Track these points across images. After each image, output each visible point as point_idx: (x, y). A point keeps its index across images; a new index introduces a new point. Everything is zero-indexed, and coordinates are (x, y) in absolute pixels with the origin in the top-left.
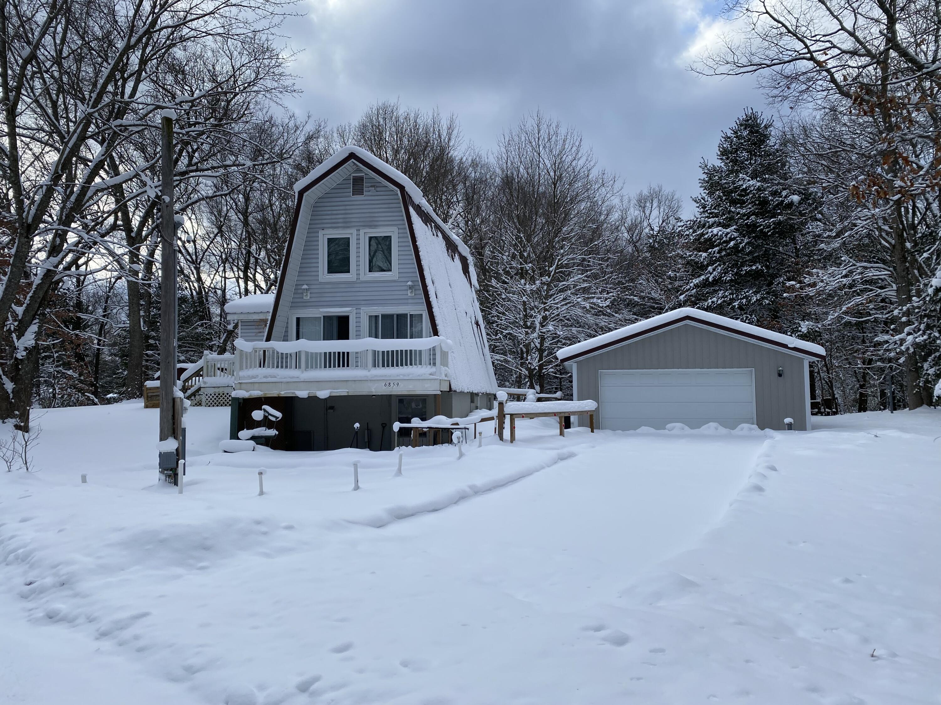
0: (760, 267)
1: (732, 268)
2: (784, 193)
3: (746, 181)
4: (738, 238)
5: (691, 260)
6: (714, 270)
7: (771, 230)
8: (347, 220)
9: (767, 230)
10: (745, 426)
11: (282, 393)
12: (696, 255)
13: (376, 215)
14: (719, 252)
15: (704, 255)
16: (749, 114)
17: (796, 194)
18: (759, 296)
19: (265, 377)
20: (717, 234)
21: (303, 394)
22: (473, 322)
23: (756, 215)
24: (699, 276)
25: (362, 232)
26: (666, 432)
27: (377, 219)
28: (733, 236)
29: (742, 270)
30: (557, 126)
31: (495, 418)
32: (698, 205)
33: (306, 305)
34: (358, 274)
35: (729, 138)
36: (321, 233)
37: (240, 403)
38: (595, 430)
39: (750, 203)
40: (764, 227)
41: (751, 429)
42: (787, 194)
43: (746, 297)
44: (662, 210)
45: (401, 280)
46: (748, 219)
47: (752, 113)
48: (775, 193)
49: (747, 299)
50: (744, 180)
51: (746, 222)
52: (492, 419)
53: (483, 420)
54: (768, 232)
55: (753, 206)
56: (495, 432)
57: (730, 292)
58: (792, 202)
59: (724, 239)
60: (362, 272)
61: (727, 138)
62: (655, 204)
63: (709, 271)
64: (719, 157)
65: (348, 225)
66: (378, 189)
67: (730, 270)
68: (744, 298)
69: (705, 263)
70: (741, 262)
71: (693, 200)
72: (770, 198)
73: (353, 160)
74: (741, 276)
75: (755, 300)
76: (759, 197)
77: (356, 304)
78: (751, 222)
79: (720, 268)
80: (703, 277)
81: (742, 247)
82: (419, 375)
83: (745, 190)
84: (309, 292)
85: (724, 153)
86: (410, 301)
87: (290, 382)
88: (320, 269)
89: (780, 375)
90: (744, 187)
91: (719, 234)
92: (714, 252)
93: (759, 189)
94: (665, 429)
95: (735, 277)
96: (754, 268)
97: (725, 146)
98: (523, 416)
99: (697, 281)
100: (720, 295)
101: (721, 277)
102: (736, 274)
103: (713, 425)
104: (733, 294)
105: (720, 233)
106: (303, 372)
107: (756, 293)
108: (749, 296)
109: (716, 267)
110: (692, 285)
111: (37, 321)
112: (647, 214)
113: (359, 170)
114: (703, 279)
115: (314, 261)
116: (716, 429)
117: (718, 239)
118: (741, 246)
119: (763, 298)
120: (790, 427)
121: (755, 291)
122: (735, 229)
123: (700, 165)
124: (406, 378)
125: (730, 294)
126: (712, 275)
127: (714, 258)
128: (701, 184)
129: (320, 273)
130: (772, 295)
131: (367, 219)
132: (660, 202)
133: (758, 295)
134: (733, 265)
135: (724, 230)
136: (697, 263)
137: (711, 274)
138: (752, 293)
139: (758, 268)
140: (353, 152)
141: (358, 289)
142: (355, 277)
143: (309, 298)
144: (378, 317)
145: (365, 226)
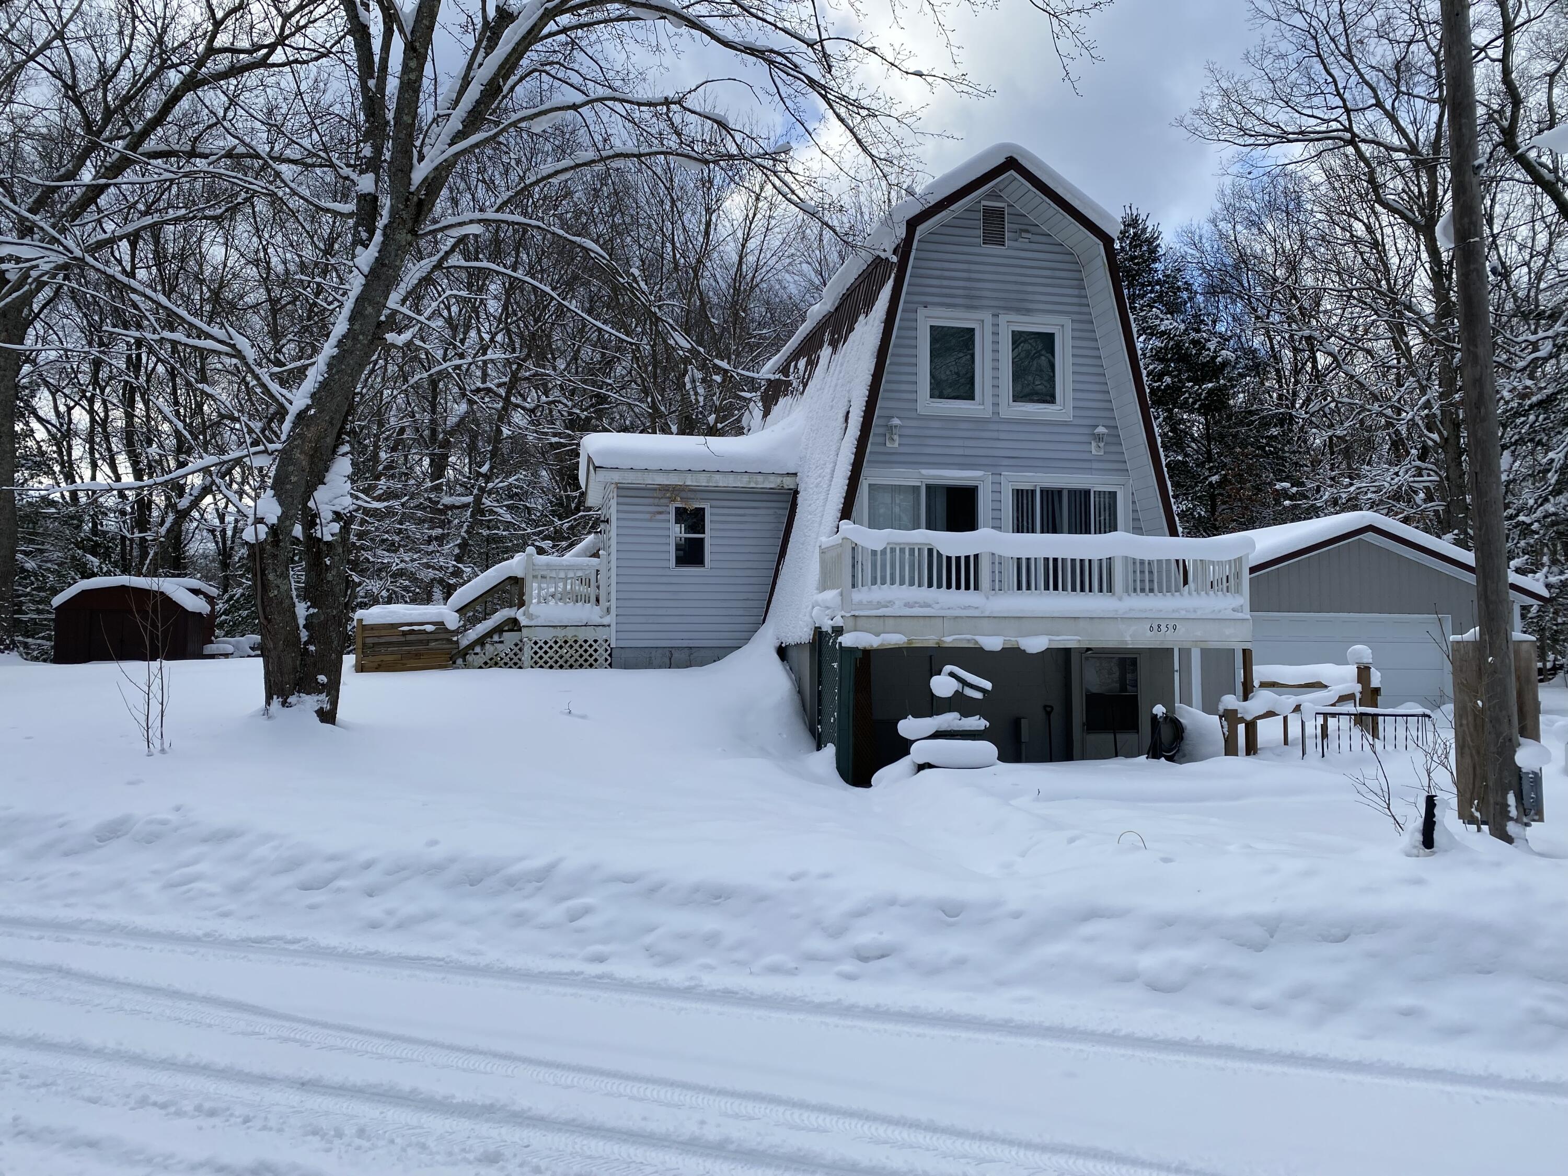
2: (1211, 346)
7: (1201, 400)
8: (974, 293)
11: (947, 639)
13: (1030, 289)
19: (907, 605)
21: (992, 643)
25: (1001, 320)
27: (1030, 297)
33: (891, 459)
34: (995, 405)
36: (922, 312)
40: (1190, 395)
42: (1216, 347)
45: (1074, 421)
54: (1193, 403)
60: (1001, 401)
65: (976, 302)
72: (1194, 351)
73: (1012, 172)
77: (993, 465)
84: (899, 432)
86: (1095, 465)
87: (961, 617)
88: (919, 387)
106: (983, 597)
111: (346, 448)
113: (995, 195)
124: (1190, 616)
129: (919, 396)
131: (1013, 296)
140: (1015, 156)
141: (995, 435)
142: (990, 409)
143: (896, 445)
144: (1033, 492)
145: (1008, 309)
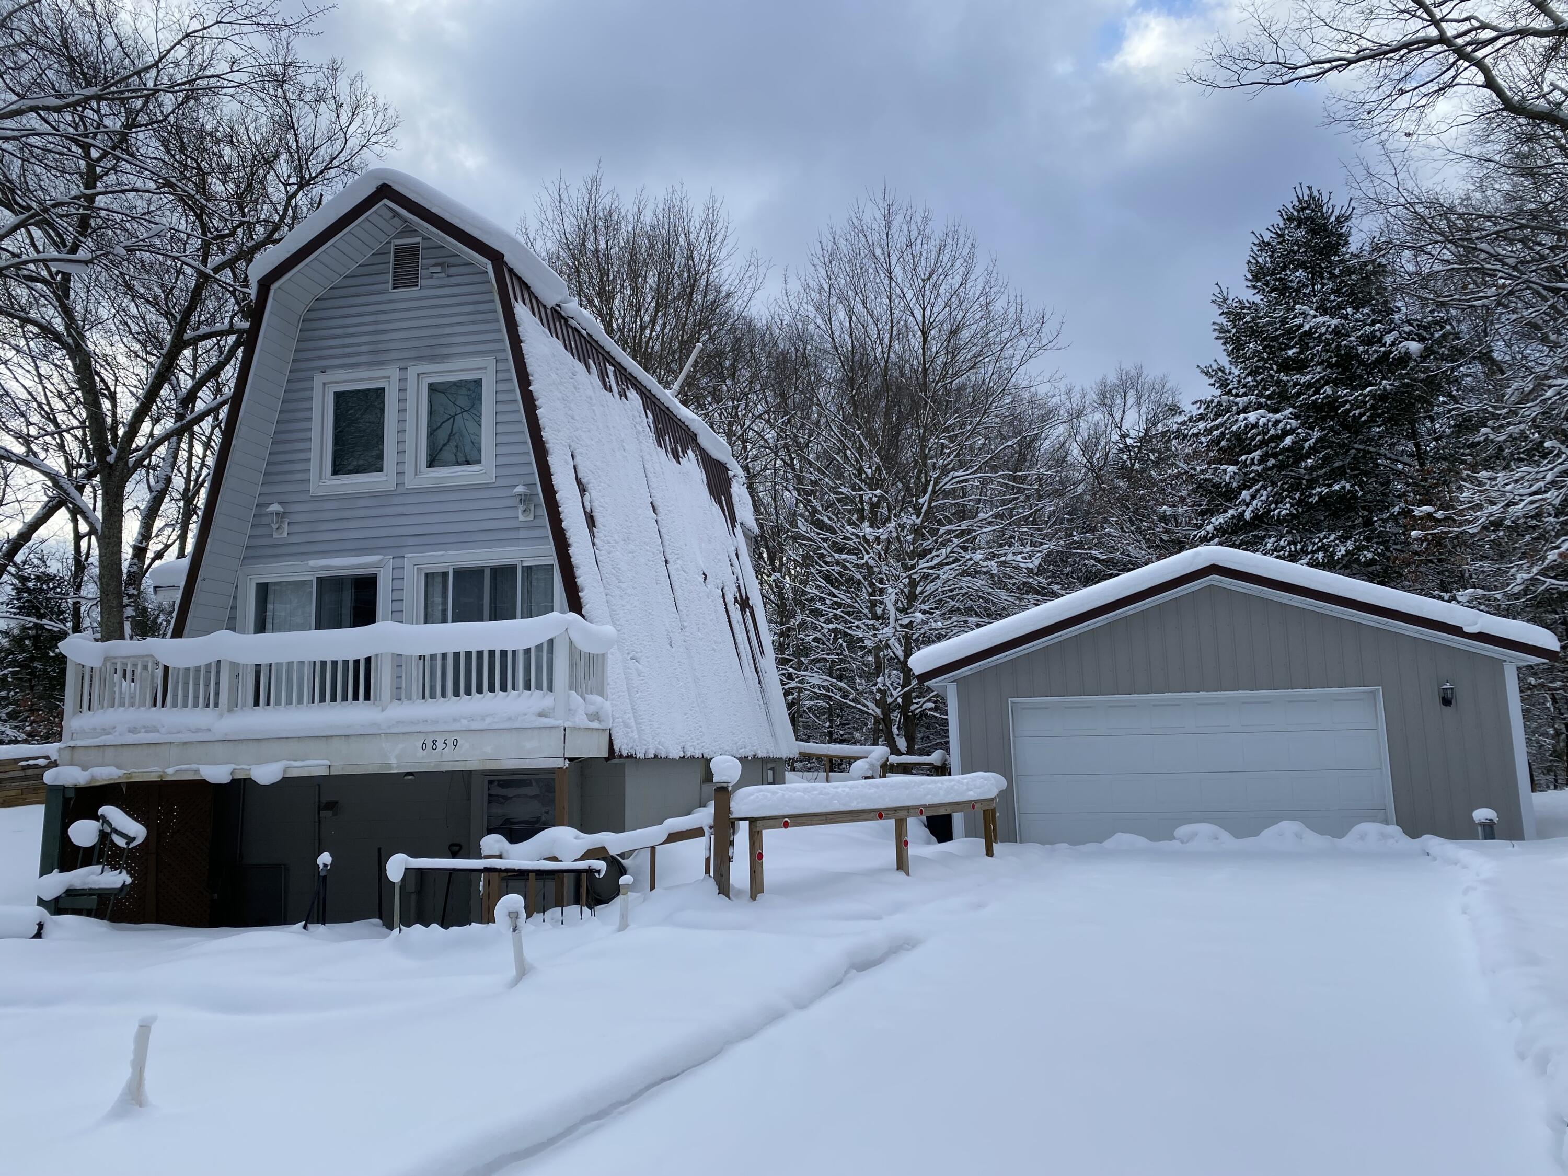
0: (1348, 486)
1: (1289, 492)
2: (1388, 339)
3: (1309, 318)
4: (1300, 431)
5: (1206, 480)
6: (1253, 497)
7: (1369, 410)
8: (380, 347)
9: (1357, 412)
10: (1371, 828)
11: (170, 771)
12: (1216, 469)
13: (447, 331)
14: (1263, 460)
15: (1232, 469)
16: (1306, 198)
17: (1413, 340)
18: (1350, 545)
19: (133, 731)
20: (1257, 423)
21: (218, 774)
22: (730, 598)
23: (1336, 383)
24: (1225, 511)
25: (412, 372)
26: (1175, 844)
27: (447, 340)
28: (1289, 427)
29: (1311, 496)
30: (926, 220)
31: (706, 829)
32: (1212, 381)
33: (277, 551)
34: (400, 474)
35: (1269, 244)
36: (318, 379)
37: (66, 801)
38: (996, 847)
39: (1319, 364)
40: (1352, 405)
41: (1384, 836)
42: (1396, 339)
43: (1324, 548)
44: (1144, 409)
45: (501, 482)
46: (1317, 392)
47: (1311, 196)
48: (1368, 340)
49: (1326, 551)
50: (1304, 315)
51: (1313, 398)
52: (697, 833)
53: (674, 837)
54: (1361, 415)
55: (1324, 370)
56: (707, 871)
57: (1290, 538)
58: (1406, 353)
59: (1272, 432)
60: (409, 468)
61: (1264, 245)
62: (1131, 400)
63: (1244, 500)
64: (1249, 284)
65: (382, 357)
66: (452, 270)
67: (1287, 496)
68: (1319, 549)
69: (1235, 485)
70: (1307, 481)
71: (1202, 371)
72: (1361, 349)
73: (386, 201)
74: (1310, 506)
75: (1343, 552)
76: (1339, 347)
77: (395, 546)
78: (1324, 398)
79: (1265, 493)
80: (1231, 512)
81: (1310, 447)
82: (510, 719)
83: (1309, 333)
84: (287, 520)
85: (1258, 275)
86: (522, 534)
87: (191, 742)
88: (314, 465)
89: (1446, 702)
90: (1307, 328)
91: (1261, 423)
92: (1253, 460)
93: (1336, 332)
94: (1171, 838)
95: (1296, 509)
96: (1336, 487)
97: (1260, 260)
98: (787, 821)
99: (1221, 520)
100: (1269, 546)
101: (1269, 511)
102: (1300, 501)
103: (1288, 827)
104: (1295, 544)
105: (1262, 421)
106: (221, 716)
107: (1343, 539)
108: (1330, 546)
109: (1258, 491)
110: (1210, 528)
112: (1118, 419)
113: (409, 230)
114: (1233, 516)
115: (300, 446)
116: (1298, 836)
117: (1259, 434)
118: (1307, 445)
119: (1359, 549)
120: (1489, 831)
121: (1342, 536)
122: (1291, 413)
123: (1214, 298)
124: (475, 726)
125: (1289, 544)
126: (1251, 508)
127: (1253, 474)
128: (1217, 334)
129: (313, 475)
130: (1377, 543)
131: (425, 343)
132: (1139, 396)
133: (1349, 543)
134: (1291, 486)
135: (1271, 415)
136: (1217, 486)
137: (1248, 505)
138: (1335, 539)
139: (1344, 487)
140: (386, 182)
141: (400, 510)
142: (393, 479)
143: (285, 535)
144: (445, 574)
145: (420, 359)
